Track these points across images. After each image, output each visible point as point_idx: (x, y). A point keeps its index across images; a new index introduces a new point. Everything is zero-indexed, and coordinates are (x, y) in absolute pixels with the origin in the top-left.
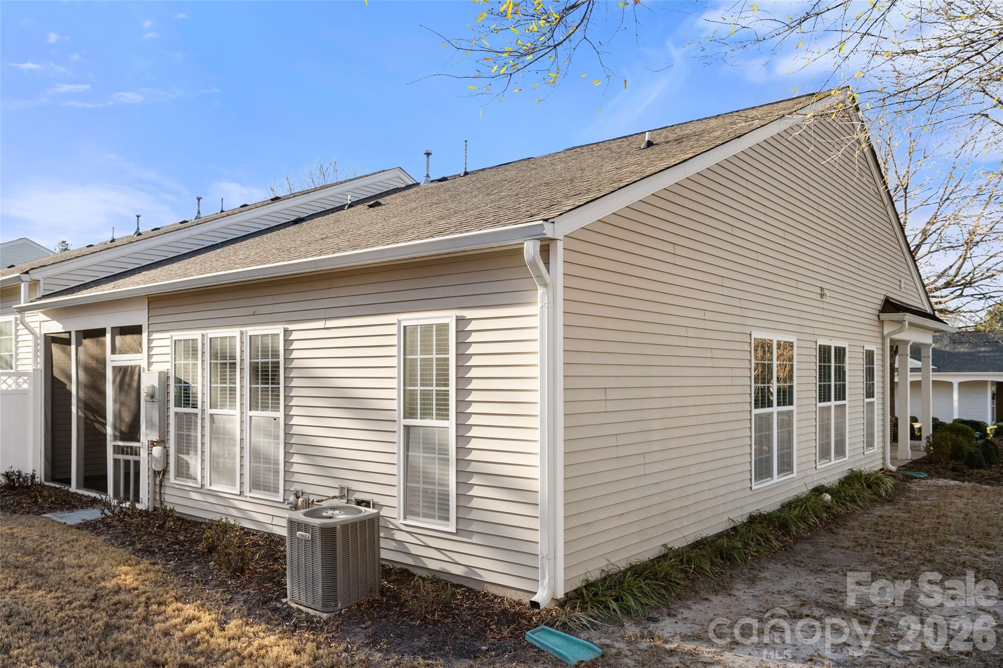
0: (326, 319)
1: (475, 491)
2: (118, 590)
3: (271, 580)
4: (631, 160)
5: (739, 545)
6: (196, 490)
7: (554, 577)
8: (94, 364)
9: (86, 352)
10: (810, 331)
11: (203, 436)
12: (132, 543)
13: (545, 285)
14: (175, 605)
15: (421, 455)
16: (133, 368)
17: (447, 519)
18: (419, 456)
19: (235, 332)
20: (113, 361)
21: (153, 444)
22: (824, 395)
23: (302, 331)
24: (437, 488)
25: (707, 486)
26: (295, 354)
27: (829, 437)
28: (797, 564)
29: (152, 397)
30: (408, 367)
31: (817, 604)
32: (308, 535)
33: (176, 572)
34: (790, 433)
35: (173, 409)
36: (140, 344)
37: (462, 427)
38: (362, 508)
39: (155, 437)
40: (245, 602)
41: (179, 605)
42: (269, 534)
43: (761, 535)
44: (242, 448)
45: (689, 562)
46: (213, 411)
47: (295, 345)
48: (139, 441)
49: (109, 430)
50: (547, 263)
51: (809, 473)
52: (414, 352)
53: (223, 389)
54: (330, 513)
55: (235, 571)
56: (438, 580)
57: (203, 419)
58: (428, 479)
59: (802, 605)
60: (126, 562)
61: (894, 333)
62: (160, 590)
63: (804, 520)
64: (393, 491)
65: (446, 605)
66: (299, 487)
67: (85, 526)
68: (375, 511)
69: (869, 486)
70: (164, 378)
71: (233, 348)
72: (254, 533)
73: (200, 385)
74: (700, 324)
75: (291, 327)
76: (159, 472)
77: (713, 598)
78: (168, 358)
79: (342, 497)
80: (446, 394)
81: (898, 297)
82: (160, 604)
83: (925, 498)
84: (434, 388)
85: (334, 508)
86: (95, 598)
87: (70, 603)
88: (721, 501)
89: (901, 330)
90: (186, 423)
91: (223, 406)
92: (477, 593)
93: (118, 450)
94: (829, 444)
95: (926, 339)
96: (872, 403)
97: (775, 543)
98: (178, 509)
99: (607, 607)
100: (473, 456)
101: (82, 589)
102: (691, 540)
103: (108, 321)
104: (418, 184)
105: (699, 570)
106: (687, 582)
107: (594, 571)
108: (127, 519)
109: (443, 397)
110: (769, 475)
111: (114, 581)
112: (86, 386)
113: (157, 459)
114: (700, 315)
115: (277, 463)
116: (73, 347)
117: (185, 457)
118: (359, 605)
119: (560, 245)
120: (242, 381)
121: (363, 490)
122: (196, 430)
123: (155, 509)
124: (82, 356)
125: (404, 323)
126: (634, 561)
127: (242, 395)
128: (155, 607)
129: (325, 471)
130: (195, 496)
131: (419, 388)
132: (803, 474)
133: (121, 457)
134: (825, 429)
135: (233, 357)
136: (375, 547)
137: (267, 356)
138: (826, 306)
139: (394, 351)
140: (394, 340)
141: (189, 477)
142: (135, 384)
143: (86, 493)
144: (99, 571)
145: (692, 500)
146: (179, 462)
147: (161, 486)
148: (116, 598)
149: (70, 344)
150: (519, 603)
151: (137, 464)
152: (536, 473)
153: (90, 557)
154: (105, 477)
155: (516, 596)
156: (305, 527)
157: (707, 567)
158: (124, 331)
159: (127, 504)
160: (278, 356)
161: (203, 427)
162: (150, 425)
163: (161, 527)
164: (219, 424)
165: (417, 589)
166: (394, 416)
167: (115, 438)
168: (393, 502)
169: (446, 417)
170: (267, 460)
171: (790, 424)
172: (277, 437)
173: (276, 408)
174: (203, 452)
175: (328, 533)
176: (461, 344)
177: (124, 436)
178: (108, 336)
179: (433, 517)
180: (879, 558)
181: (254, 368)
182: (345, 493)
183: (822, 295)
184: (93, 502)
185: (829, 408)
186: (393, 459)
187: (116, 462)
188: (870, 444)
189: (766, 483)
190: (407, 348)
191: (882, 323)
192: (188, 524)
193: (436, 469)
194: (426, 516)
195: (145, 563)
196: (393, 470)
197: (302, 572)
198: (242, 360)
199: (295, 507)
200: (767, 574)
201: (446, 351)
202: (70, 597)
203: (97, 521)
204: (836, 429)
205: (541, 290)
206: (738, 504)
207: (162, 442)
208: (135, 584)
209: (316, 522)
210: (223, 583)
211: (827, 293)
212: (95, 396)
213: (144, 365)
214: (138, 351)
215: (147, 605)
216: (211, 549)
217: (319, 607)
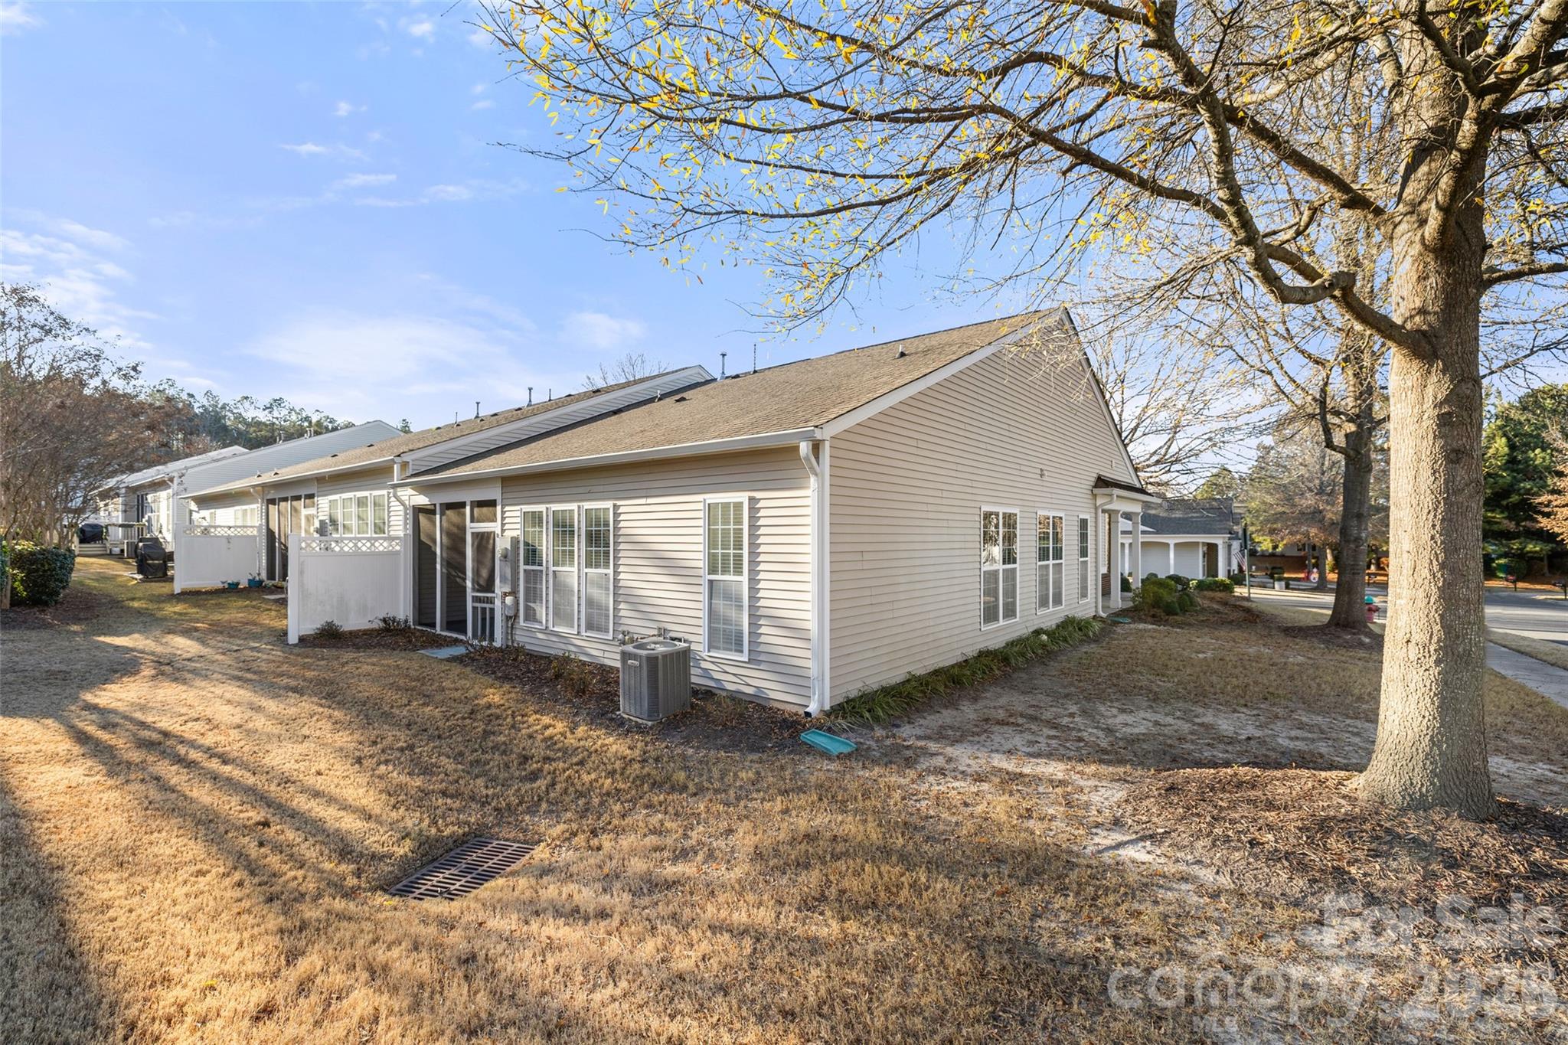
0: (647, 497)
1: (762, 630)
2: (489, 706)
3: (606, 698)
4: (886, 369)
5: (968, 673)
6: (541, 631)
7: (822, 694)
8: (455, 530)
9: (448, 521)
10: (1032, 504)
11: (547, 588)
12: (494, 673)
13: (816, 475)
14: (535, 717)
15: (721, 602)
16: (489, 534)
17: (742, 652)
18: (720, 604)
19: (573, 506)
20: (472, 527)
21: (505, 594)
22: (1043, 554)
23: (627, 506)
24: (734, 627)
25: (943, 627)
26: (622, 524)
27: (1047, 589)
28: (1011, 688)
29: (506, 557)
30: (712, 536)
31: (1022, 715)
32: (637, 663)
33: (531, 692)
34: (1014, 586)
35: (522, 567)
36: (495, 515)
37: (753, 581)
38: (676, 642)
39: (508, 590)
40: (588, 714)
41: (538, 716)
42: (602, 665)
43: (986, 666)
44: (579, 598)
45: (927, 685)
46: (555, 569)
47: (622, 517)
48: (493, 592)
49: (469, 584)
50: (817, 458)
51: (1030, 618)
52: (716, 523)
53: (564, 551)
54: (653, 646)
55: (578, 692)
56: (735, 698)
57: (547, 575)
58: (727, 621)
59: (1011, 716)
60: (491, 686)
61: (1105, 504)
62: (522, 706)
63: (1023, 655)
64: (700, 631)
65: (741, 715)
66: (625, 628)
67: (452, 659)
68: (686, 645)
69: (1080, 629)
70: (515, 541)
71: (572, 518)
72: (590, 664)
73: (546, 546)
74: (939, 501)
75: (619, 503)
76: (511, 617)
77: (944, 711)
78: (518, 526)
79: (659, 635)
80: (741, 556)
81: (1109, 474)
82: (523, 716)
83: (1125, 639)
84: (732, 551)
85: (655, 643)
86: (472, 712)
87: (454, 715)
88: (956, 639)
89: (1110, 502)
90: (533, 578)
91: (563, 565)
92: (764, 708)
93: (476, 599)
94: (1047, 595)
95: (1137, 508)
96: (1086, 562)
97: (997, 672)
98: (527, 647)
99: (862, 716)
100: (761, 603)
101: (462, 705)
102: (931, 669)
103: (468, 496)
104: (715, 380)
105: (935, 691)
106: (925, 700)
107: (853, 690)
108: (486, 654)
109: (738, 558)
110: (996, 619)
111: (485, 700)
112: (448, 548)
113: (509, 607)
114: (939, 494)
115: (607, 610)
116: (438, 517)
117: (532, 605)
118: (676, 716)
119: (827, 444)
120: (579, 546)
121: (676, 630)
122: (541, 583)
123: (507, 646)
124: (445, 524)
125: (708, 502)
126: (884, 684)
127: (579, 556)
128: (519, 718)
129: (645, 616)
130: (540, 636)
131: (720, 551)
132: (1025, 619)
133: (479, 605)
134: (1044, 582)
135: (572, 526)
136: (687, 674)
137: (599, 525)
138: (1045, 484)
139: (700, 523)
140: (700, 514)
141: (536, 620)
142: (491, 547)
143: (449, 634)
144: (471, 693)
145: (931, 638)
146: (527, 608)
147: (512, 628)
148: (489, 712)
149: (435, 514)
150: (796, 714)
151: (492, 610)
152: (808, 616)
153: (463, 682)
154: (465, 621)
155: (794, 709)
156: (635, 657)
157: (942, 689)
158: (481, 504)
159: (484, 644)
160: (608, 525)
161: (547, 581)
162: (503, 579)
163: (515, 660)
164: (561, 578)
165: (719, 704)
166: (701, 572)
167: (474, 589)
168: (700, 639)
169: (740, 573)
170: (599, 607)
171: (1014, 579)
172: (607, 589)
173: (607, 565)
174: (547, 601)
175: (652, 661)
176: (753, 518)
177: (482, 589)
178: (468, 508)
179: (731, 650)
180: (1076, 683)
181: (589, 534)
182: (662, 632)
183: (1042, 475)
184: (456, 642)
185: (1048, 566)
186: (700, 606)
187: (475, 609)
188: (1084, 595)
189: (994, 626)
190: (711, 520)
191: (1095, 496)
192: (534, 657)
193: (733, 614)
194: (725, 649)
195: (507, 687)
196: (700, 614)
197: (632, 691)
198: (579, 528)
199: (624, 643)
200: (988, 695)
201: (741, 523)
202: (453, 711)
203: (462, 656)
204: (1054, 583)
205: (813, 479)
206: (970, 642)
207: (514, 593)
208: (502, 702)
209: (643, 652)
210: (569, 701)
211: (1045, 473)
212: (455, 556)
213: (498, 531)
214: (494, 520)
215: (513, 717)
216: (558, 676)
217: (645, 716)
